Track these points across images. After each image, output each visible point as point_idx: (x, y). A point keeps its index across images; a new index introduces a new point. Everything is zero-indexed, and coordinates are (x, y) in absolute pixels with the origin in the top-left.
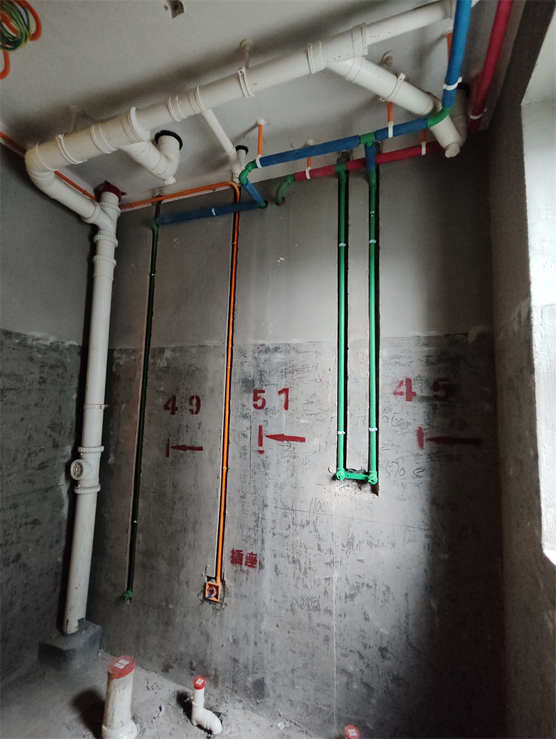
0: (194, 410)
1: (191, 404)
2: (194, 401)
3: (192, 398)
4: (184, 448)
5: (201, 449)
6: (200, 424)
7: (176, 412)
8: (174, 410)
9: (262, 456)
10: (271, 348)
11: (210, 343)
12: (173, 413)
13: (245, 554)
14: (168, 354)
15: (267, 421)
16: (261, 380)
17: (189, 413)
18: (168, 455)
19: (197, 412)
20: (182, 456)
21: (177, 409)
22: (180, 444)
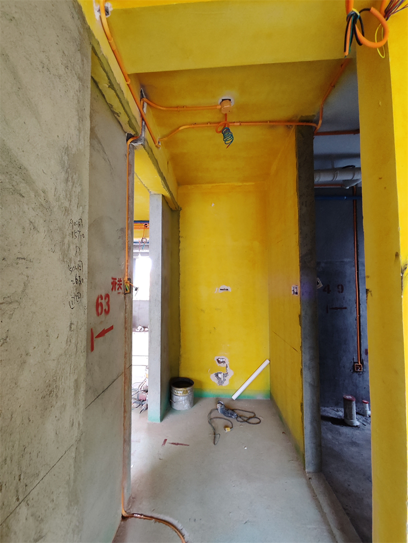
0: (341, 291)
1: (338, 288)
2: (340, 287)
3: (339, 285)
4: (336, 308)
5: (346, 308)
6: (344, 297)
8: (329, 292)
11: (346, 260)
12: (328, 293)
14: (323, 265)
17: (338, 293)
18: (327, 312)
19: (342, 292)
20: (336, 312)
22: (334, 307)
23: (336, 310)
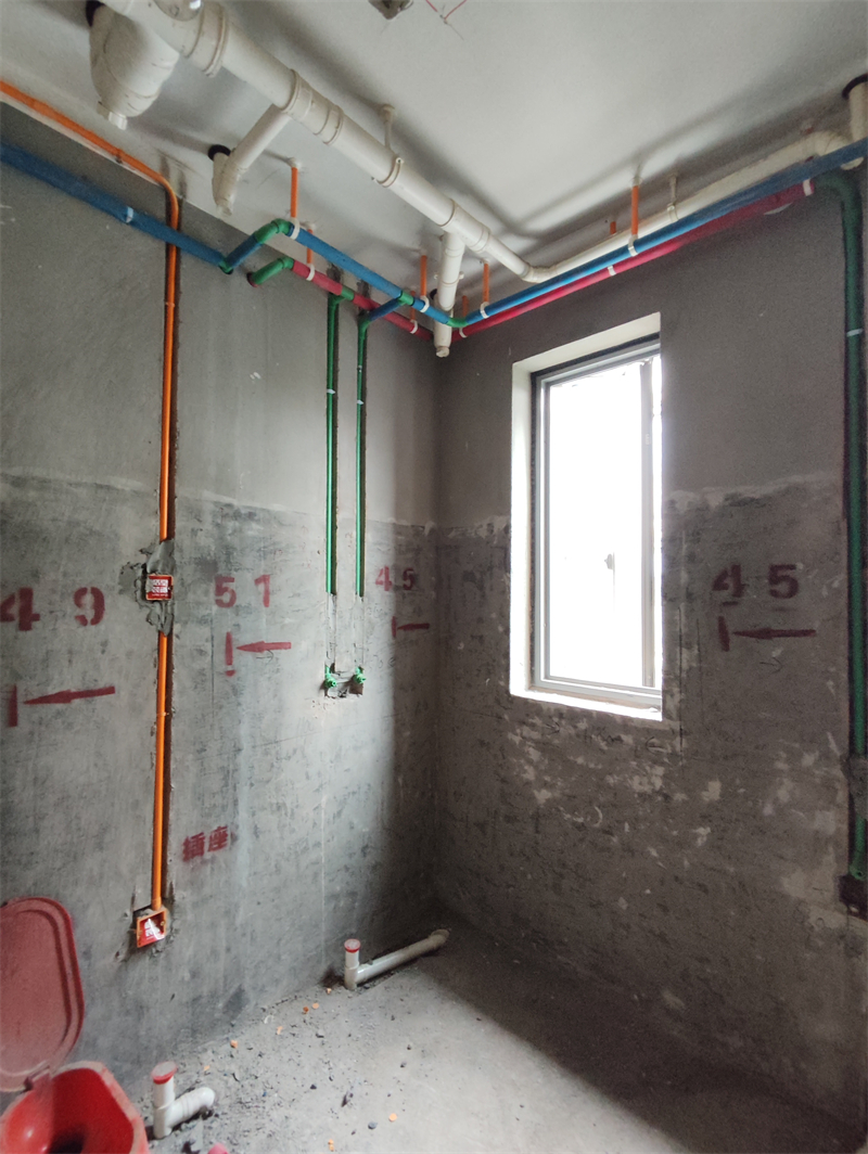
0: (90, 614)
1: (78, 604)
2: (88, 599)
3: (81, 593)
4: (65, 697)
5: (110, 690)
6: (105, 644)
7: (36, 624)
8: (27, 620)
9: (232, 680)
10: (243, 511)
12: (25, 625)
13: (207, 835)
15: (238, 625)
16: (228, 561)
17: (75, 624)
18: (13, 721)
19: (97, 620)
20: (59, 713)
21: (37, 617)
22: (52, 690)
23: (59, 706)
